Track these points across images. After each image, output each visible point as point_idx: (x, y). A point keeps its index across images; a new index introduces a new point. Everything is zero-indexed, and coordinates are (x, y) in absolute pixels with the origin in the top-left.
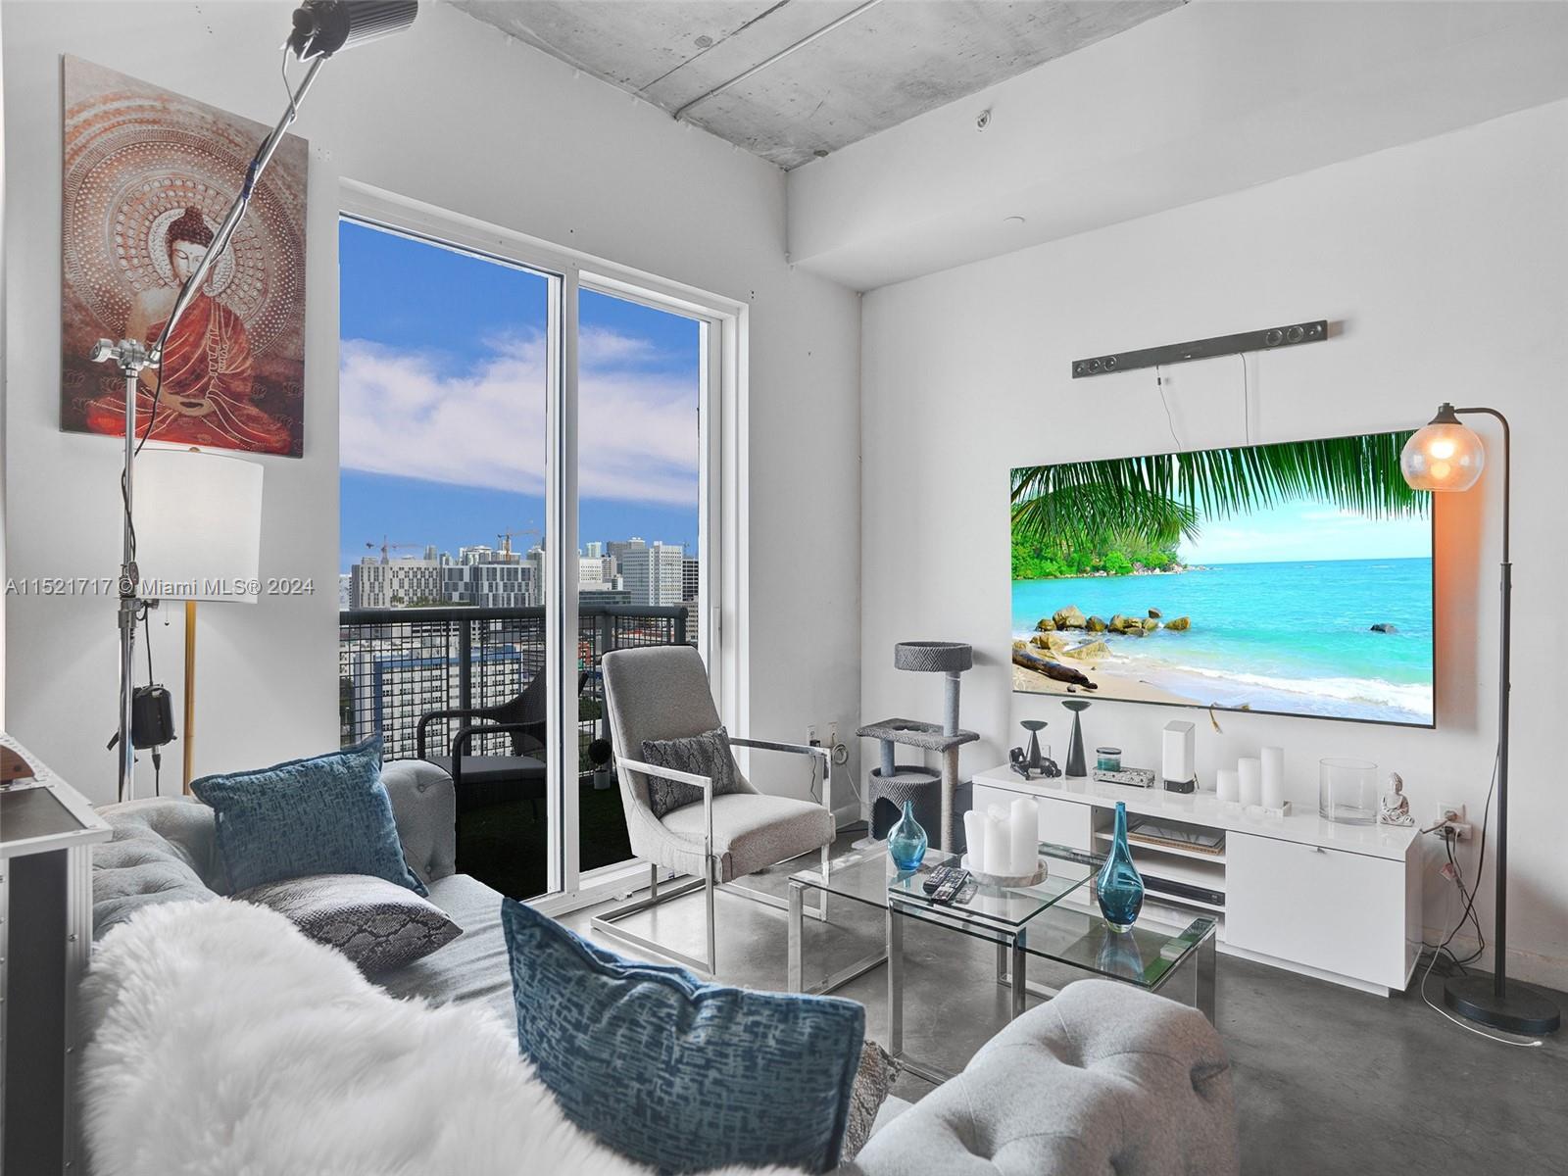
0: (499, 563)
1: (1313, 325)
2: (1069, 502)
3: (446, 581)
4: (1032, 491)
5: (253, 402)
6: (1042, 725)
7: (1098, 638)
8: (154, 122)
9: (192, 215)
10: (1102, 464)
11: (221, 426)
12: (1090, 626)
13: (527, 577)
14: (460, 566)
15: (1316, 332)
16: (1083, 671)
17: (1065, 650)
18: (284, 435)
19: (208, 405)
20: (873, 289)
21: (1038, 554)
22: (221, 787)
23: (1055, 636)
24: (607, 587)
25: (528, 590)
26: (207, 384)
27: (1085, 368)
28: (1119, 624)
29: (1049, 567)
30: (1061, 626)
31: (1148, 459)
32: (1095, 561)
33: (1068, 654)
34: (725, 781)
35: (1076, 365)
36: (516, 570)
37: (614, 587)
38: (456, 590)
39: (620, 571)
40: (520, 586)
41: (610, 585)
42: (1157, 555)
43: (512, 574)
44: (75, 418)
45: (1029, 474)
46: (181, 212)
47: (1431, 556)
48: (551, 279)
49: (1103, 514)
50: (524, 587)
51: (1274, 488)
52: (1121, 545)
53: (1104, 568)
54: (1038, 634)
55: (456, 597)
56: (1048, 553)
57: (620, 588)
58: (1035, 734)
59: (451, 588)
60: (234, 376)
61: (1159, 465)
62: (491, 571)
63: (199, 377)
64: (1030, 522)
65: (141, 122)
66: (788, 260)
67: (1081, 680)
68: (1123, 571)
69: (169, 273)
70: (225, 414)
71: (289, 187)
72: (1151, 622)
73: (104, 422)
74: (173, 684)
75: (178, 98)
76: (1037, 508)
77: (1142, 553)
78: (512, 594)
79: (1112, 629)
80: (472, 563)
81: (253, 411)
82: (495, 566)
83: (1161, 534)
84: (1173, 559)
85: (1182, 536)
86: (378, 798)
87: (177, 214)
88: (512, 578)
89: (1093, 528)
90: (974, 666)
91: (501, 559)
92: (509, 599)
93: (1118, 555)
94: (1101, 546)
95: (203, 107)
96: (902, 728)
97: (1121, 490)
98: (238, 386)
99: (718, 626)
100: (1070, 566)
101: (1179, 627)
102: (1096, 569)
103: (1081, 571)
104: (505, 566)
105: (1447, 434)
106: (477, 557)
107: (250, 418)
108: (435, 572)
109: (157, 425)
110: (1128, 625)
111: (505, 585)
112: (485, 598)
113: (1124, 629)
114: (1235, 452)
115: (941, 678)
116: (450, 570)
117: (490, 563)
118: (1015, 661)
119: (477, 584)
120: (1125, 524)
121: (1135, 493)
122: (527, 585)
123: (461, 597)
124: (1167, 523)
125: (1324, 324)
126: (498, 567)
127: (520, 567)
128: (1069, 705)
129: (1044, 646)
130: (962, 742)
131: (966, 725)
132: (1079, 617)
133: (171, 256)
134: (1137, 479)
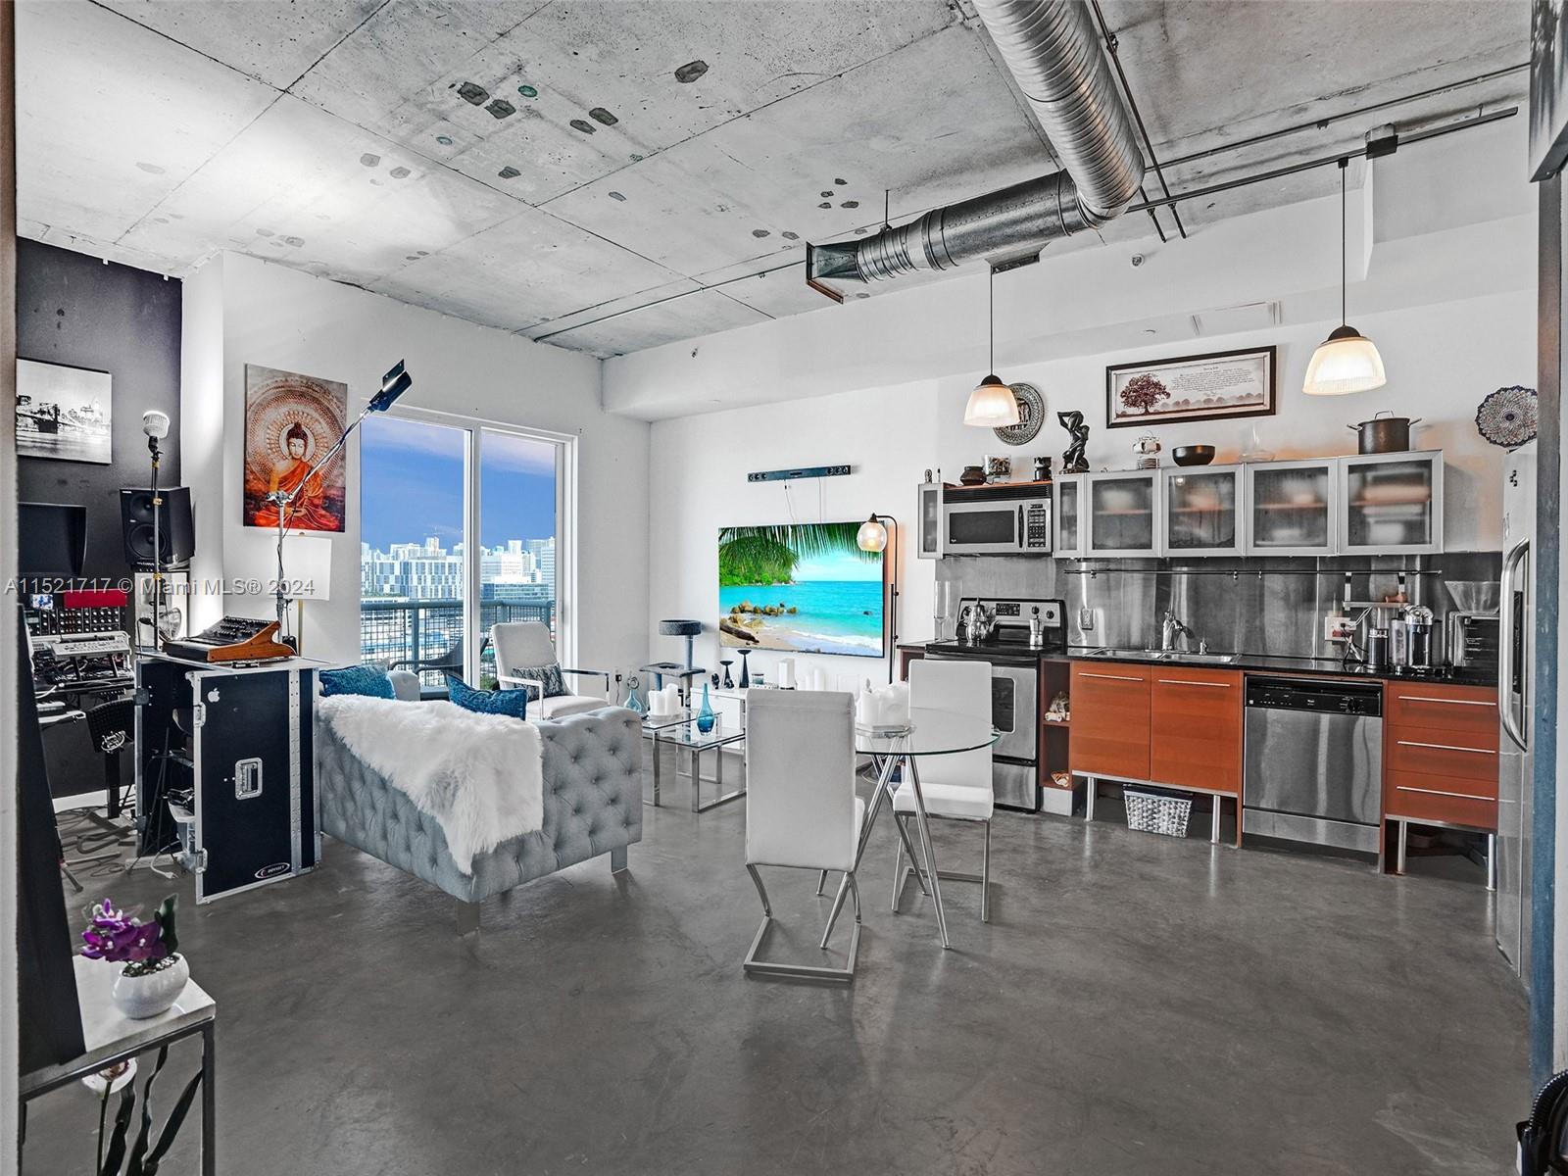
0: (426, 558)
1: (843, 467)
2: (744, 545)
3: (378, 574)
4: (727, 538)
5: (324, 508)
6: (731, 663)
7: (759, 617)
8: (282, 387)
9: (298, 426)
10: (758, 528)
11: (309, 520)
12: (755, 611)
13: (453, 571)
14: (391, 561)
15: (845, 470)
16: (753, 634)
17: (745, 623)
18: (337, 522)
19: (304, 511)
20: (656, 421)
21: (731, 573)
22: (326, 675)
23: (741, 616)
24: (527, 580)
25: (454, 583)
26: (303, 503)
27: (754, 477)
28: (768, 610)
29: (737, 580)
30: (743, 611)
31: (779, 527)
32: (757, 578)
33: (746, 625)
34: (557, 689)
35: (750, 476)
36: (443, 565)
37: (533, 580)
38: (386, 582)
39: (539, 566)
40: (446, 579)
41: (529, 578)
42: (783, 576)
43: (440, 568)
44: (249, 521)
45: (725, 531)
46: (293, 425)
47: (881, 580)
48: (466, 432)
49: (760, 554)
50: (450, 580)
51: (829, 544)
52: (769, 569)
53: (761, 582)
54: (732, 615)
55: (387, 589)
56: (736, 572)
57: (539, 581)
58: (727, 669)
59: (382, 580)
60: (315, 497)
61: (783, 529)
62: (419, 566)
63: (300, 498)
64: (727, 554)
65: (277, 388)
66: (602, 409)
67: (752, 638)
68: (769, 583)
69: (288, 453)
70: (312, 516)
71: (338, 407)
72: (781, 609)
73: (262, 521)
74: (294, 634)
75: (290, 374)
76: (730, 548)
77: (777, 574)
78: (440, 587)
79: (765, 613)
80: (402, 558)
81: (323, 512)
82: (424, 561)
83: (784, 565)
84: (790, 577)
85: (793, 566)
86: (388, 682)
87: (291, 426)
88: (440, 572)
89: (755, 560)
90: (702, 633)
91: (429, 555)
92: (437, 590)
93: (766, 575)
94: (759, 569)
95: (302, 377)
96: (665, 667)
97: (767, 541)
98: (316, 501)
99: (561, 610)
100: (746, 579)
101: (792, 612)
102: (757, 581)
103: (751, 582)
104: (433, 561)
105: (874, 527)
106: (407, 553)
107: (322, 516)
108: (367, 567)
109: (291, 523)
110: (772, 610)
111: (433, 579)
112: (414, 590)
113: (769, 613)
114: (813, 525)
115: (684, 638)
116: (381, 564)
117: (418, 558)
118: (721, 629)
119: (407, 577)
120: (768, 559)
121: (773, 543)
122: (453, 578)
123: (392, 589)
124: (787, 560)
125: (849, 467)
126: (427, 562)
127: (447, 562)
128: (741, 652)
129: (735, 621)
130: (694, 673)
131: (696, 665)
132: (750, 606)
133: (288, 446)
134: (774, 536)
